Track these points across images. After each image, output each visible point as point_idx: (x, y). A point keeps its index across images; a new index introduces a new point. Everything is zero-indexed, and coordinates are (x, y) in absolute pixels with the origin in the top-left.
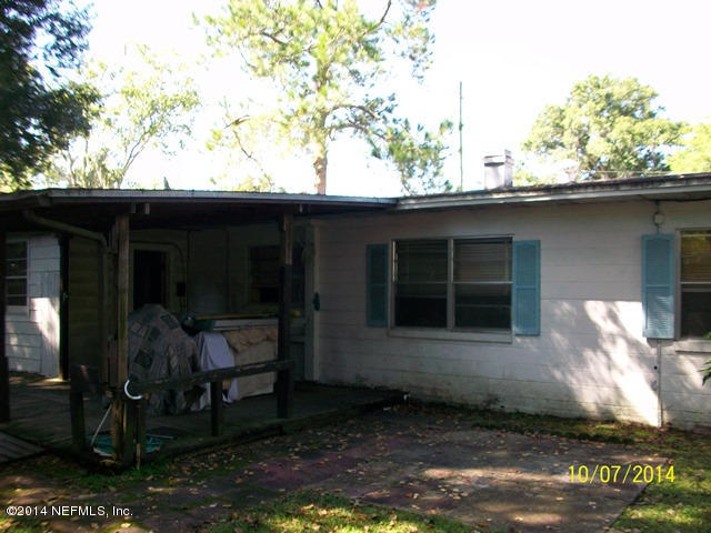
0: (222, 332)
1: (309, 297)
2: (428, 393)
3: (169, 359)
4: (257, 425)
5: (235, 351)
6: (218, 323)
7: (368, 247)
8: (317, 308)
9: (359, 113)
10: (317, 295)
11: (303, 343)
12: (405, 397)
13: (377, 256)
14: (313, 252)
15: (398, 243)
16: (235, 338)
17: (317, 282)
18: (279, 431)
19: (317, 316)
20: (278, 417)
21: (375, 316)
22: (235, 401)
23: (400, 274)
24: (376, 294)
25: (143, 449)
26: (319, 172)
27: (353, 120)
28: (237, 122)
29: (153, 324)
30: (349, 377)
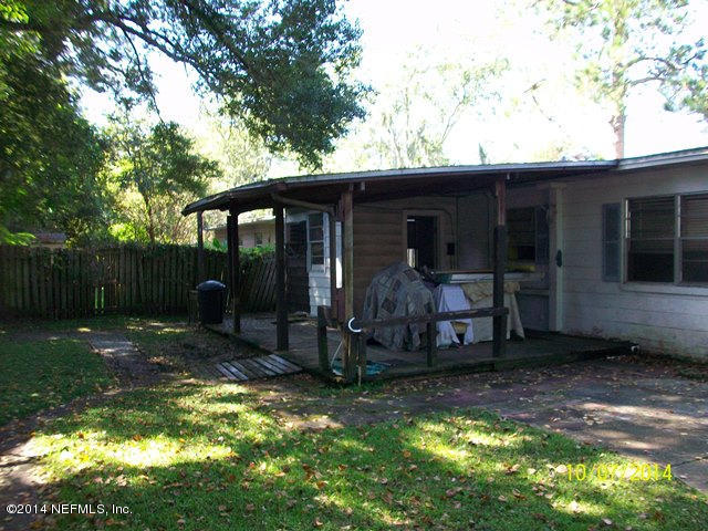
0: (460, 284)
1: (553, 254)
2: (655, 344)
3: (407, 306)
4: (471, 361)
5: (471, 300)
6: (455, 277)
7: (604, 206)
8: (560, 264)
9: (662, 65)
10: (560, 252)
11: (548, 297)
12: (633, 348)
13: (611, 214)
14: (555, 213)
15: (631, 201)
16: (471, 290)
17: (560, 241)
18: (492, 368)
19: (560, 272)
20: (494, 356)
21: (610, 271)
22: (471, 343)
23: (633, 231)
24: (610, 251)
25: (364, 371)
26: (616, 130)
27: (656, 72)
28: (535, 87)
29: (397, 277)
30: (587, 328)
